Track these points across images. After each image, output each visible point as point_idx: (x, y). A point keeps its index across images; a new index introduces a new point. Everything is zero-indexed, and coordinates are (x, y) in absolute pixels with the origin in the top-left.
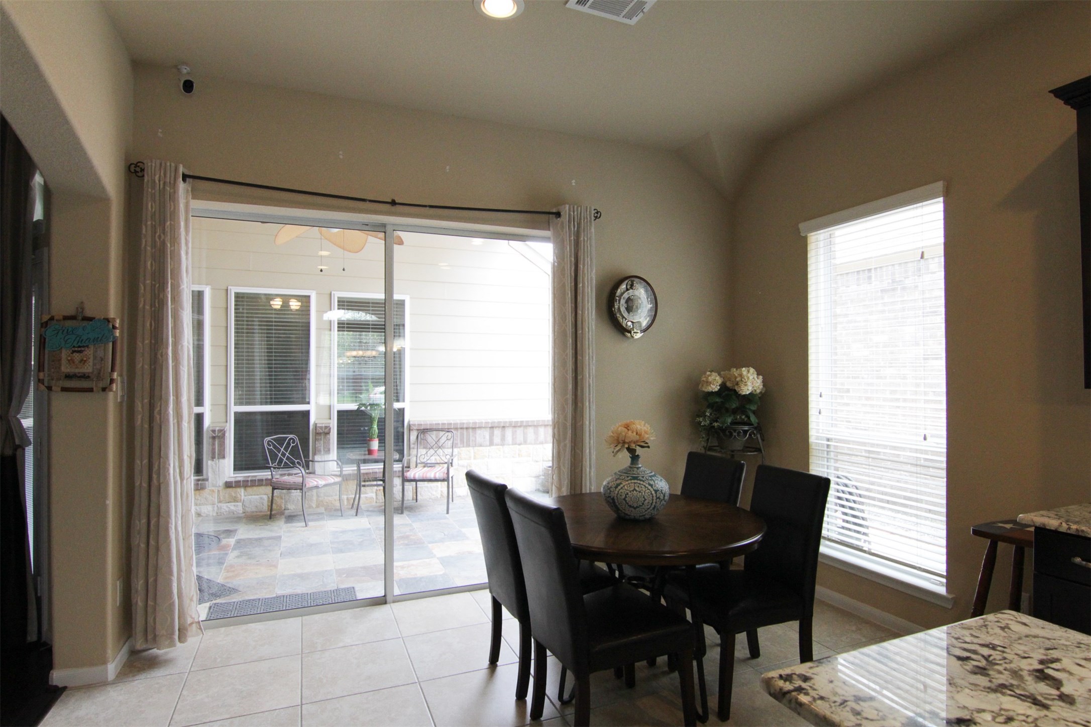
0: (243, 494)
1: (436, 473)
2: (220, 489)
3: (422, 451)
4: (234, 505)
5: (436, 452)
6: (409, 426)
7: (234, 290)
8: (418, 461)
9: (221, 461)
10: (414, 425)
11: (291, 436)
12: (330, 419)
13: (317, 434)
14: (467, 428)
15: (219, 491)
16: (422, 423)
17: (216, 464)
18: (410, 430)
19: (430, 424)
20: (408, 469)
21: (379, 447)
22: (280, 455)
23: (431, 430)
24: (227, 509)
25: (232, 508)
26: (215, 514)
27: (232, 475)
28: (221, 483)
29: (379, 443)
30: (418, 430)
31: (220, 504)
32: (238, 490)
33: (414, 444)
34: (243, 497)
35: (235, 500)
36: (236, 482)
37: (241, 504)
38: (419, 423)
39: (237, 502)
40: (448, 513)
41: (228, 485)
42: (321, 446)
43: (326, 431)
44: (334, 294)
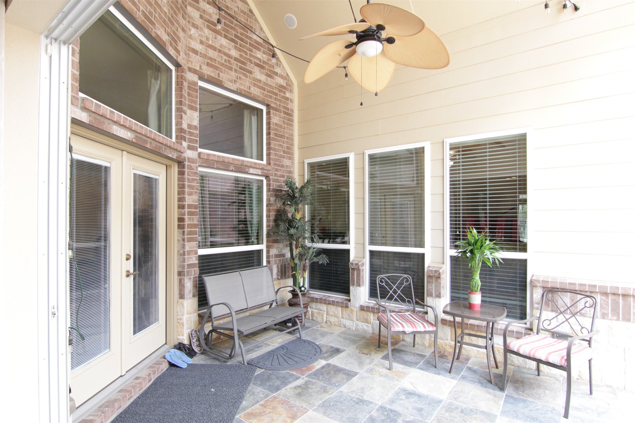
0: (372, 318)
1: (550, 353)
2: (358, 310)
3: (547, 314)
4: (367, 326)
5: (567, 320)
6: (531, 281)
7: (368, 152)
8: (541, 327)
9: (358, 288)
10: (538, 281)
11: (405, 276)
12: (444, 263)
13: (429, 276)
14: (624, 295)
15: (356, 311)
16: (550, 280)
17: (355, 290)
18: (533, 286)
19: (561, 283)
20: (530, 332)
21: (482, 301)
22: (391, 292)
23: (564, 290)
24: (361, 327)
25: (365, 327)
26: (354, 329)
27: (367, 301)
28: (358, 305)
29: (482, 296)
30: (544, 287)
31: (357, 322)
32: (369, 314)
33: (538, 304)
34: (372, 321)
35: (367, 321)
36: (367, 307)
37: (371, 326)
38: (545, 279)
39: (368, 323)
40: (566, 416)
41: (362, 308)
42: (432, 289)
43: (436, 275)
44: (446, 141)
